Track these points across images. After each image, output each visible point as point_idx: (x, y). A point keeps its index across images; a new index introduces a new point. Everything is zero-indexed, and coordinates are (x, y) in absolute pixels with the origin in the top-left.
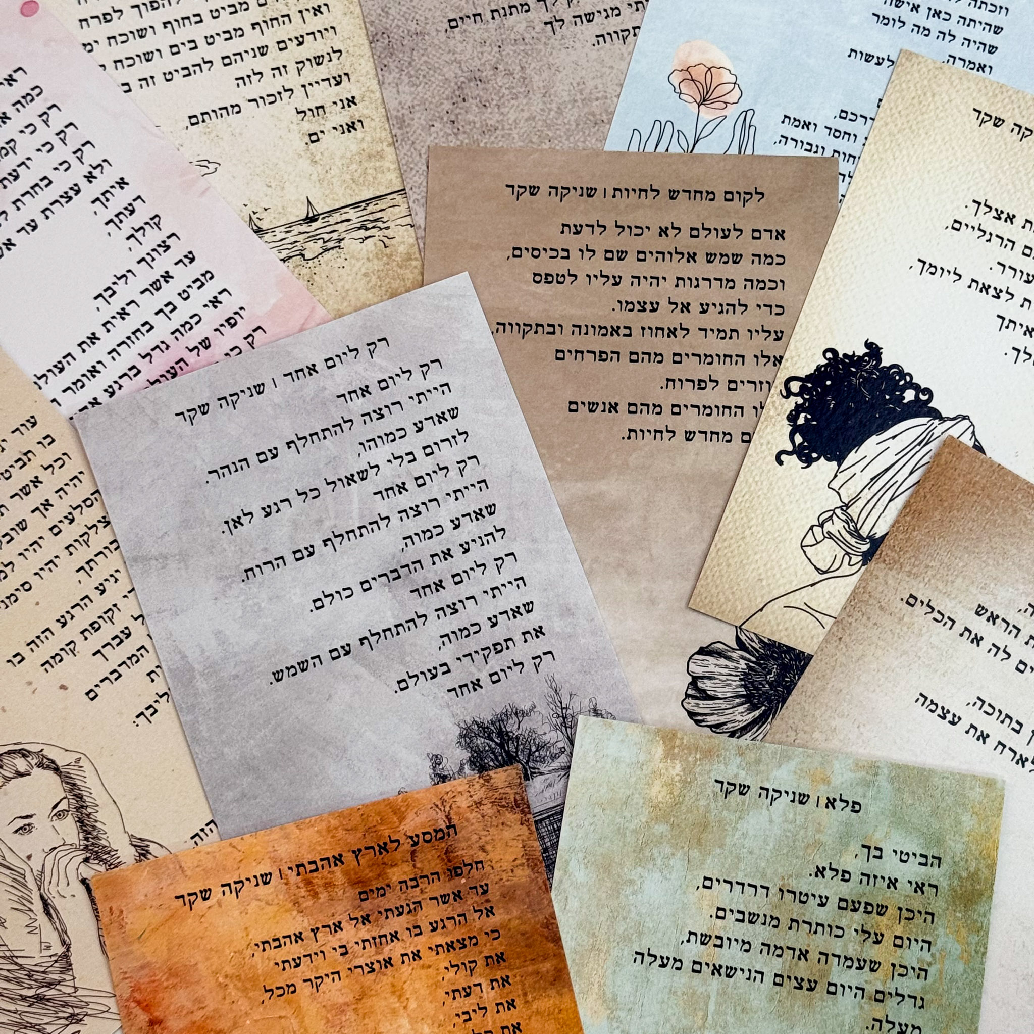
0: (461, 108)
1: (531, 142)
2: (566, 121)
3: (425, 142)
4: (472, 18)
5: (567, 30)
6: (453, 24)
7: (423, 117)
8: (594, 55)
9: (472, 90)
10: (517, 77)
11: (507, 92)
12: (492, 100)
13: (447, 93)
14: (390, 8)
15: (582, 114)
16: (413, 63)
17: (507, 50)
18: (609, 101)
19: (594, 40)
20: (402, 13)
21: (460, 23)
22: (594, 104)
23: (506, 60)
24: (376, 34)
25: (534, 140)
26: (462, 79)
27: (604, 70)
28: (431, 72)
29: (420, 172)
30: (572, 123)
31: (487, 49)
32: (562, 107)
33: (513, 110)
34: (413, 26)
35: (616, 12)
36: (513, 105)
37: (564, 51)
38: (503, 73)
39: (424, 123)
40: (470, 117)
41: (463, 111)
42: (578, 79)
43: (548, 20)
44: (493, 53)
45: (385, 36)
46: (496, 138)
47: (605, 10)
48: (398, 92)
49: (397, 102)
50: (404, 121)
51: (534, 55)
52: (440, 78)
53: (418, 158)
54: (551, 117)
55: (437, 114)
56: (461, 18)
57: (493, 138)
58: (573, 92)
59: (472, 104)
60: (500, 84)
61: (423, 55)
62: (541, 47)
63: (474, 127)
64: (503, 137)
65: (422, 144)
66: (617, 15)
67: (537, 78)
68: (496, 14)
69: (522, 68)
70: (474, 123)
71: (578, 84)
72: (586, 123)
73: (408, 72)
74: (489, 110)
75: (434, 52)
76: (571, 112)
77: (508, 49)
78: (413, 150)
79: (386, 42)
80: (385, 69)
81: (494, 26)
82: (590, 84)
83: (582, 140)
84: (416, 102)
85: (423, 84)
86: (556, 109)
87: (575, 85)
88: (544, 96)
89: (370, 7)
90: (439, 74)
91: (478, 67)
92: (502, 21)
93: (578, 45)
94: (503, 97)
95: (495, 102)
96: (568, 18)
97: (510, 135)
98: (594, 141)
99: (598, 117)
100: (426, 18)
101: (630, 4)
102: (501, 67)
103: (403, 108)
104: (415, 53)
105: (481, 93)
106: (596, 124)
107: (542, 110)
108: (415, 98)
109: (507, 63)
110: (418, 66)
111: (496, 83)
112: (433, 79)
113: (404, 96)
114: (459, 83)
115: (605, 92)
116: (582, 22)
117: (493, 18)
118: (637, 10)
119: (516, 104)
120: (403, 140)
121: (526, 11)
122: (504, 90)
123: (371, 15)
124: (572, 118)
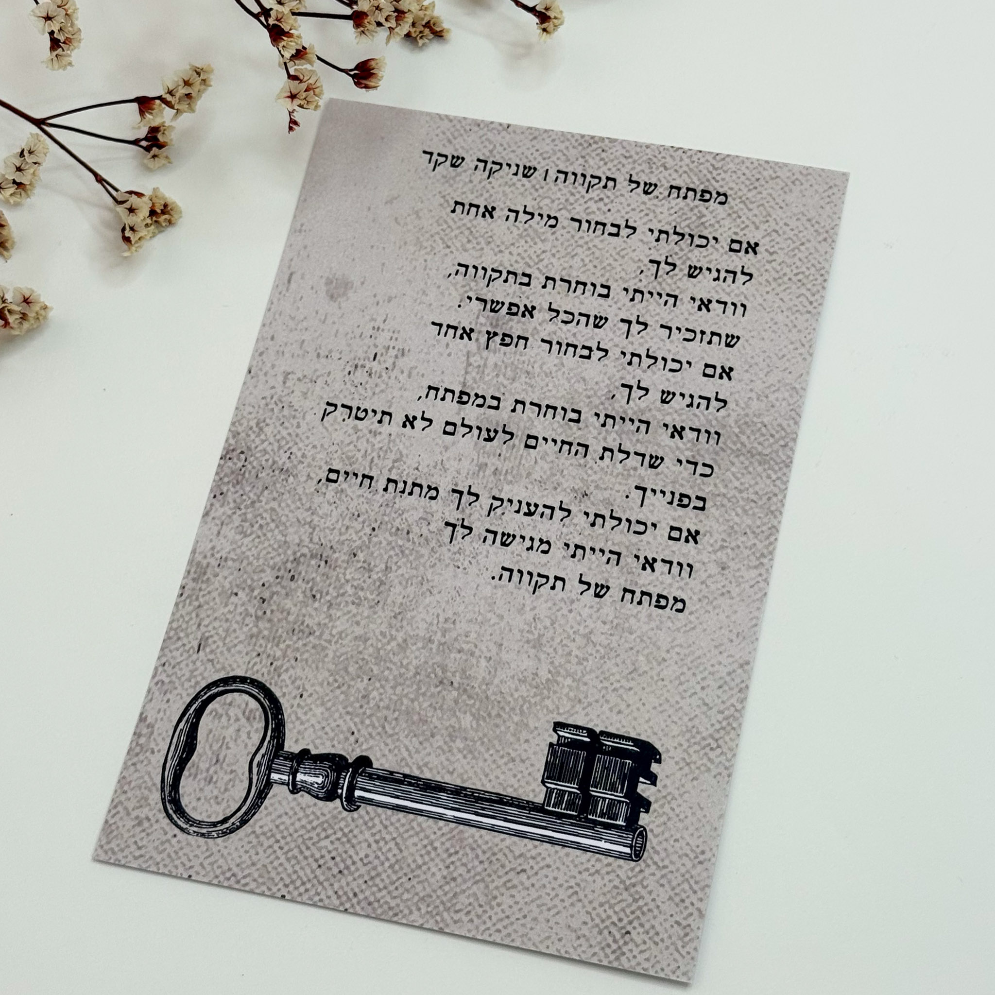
0: (283, 587)
1: (346, 670)
2: (405, 662)
3: (214, 611)
4: (360, 478)
5: (471, 544)
6: (333, 476)
7: (231, 578)
8: (487, 590)
9: (309, 570)
10: (375, 577)
11: (350, 591)
12: (327, 593)
13: (277, 559)
14: (267, 425)
15: (430, 663)
16: (257, 505)
17: (381, 538)
18: (474, 661)
19: (497, 572)
20: (278, 437)
21: (341, 478)
22: (452, 656)
23: (372, 549)
24: (233, 450)
25: (351, 669)
26: (305, 550)
27: (489, 615)
28: (273, 525)
29: (187, 648)
30: (411, 667)
31: (357, 525)
32: (410, 641)
33: (346, 617)
34: (282, 459)
35: (545, 547)
36: (349, 612)
37: (451, 568)
38: (359, 565)
39: (227, 585)
40: (288, 604)
41: (283, 592)
42: (450, 614)
43: (452, 521)
44: (361, 534)
45: (243, 457)
46: (305, 645)
47: (532, 539)
48: (219, 533)
49: (210, 546)
50: (205, 573)
51: (411, 558)
52: (279, 537)
53: (194, 628)
54: (389, 647)
55: (249, 582)
56: (347, 473)
57: (300, 643)
58: (435, 628)
59: (299, 587)
60: (348, 577)
61: (274, 499)
62: (425, 551)
63: (286, 619)
64: (314, 647)
65: (209, 612)
66: (543, 552)
67: (398, 589)
68: (391, 486)
69: (387, 567)
70: (289, 614)
71: (446, 620)
72: (428, 676)
73: (245, 514)
74: (316, 605)
75: (289, 502)
76: (417, 653)
77: (383, 537)
78: (194, 615)
79: (240, 465)
80: (220, 497)
81: (381, 501)
82: (462, 626)
83: (412, 696)
84: (232, 555)
85: (253, 536)
86: (400, 640)
87: (441, 619)
88: (395, 617)
89: (245, 414)
90: (281, 532)
91: (333, 543)
92: (394, 498)
93: (473, 570)
94: (343, 595)
95: (328, 598)
96: (479, 528)
97: (324, 648)
98: (425, 705)
99: (449, 674)
100: (304, 456)
101: (567, 545)
102: (361, 556)
103: (213, 555)
104: (266, 492)
105: (318, 579)
106: (441, 682)
107: (383, 634)
108: (234, 550)
109: (372, 553)
110: (261, 510)
111: (344, 574)
112: (269, 535)
113: (223, 541)
114: (298, 554)
115: (476, 646)
116: (494, 542)
117: (386, 489)
118: (573, 556)
119: (355, 611)
120: (189, 597)
121: (432, 498)
122: (348, 588)
123: (241, 425)
124: (414, 662)
